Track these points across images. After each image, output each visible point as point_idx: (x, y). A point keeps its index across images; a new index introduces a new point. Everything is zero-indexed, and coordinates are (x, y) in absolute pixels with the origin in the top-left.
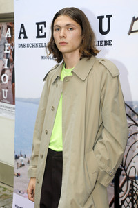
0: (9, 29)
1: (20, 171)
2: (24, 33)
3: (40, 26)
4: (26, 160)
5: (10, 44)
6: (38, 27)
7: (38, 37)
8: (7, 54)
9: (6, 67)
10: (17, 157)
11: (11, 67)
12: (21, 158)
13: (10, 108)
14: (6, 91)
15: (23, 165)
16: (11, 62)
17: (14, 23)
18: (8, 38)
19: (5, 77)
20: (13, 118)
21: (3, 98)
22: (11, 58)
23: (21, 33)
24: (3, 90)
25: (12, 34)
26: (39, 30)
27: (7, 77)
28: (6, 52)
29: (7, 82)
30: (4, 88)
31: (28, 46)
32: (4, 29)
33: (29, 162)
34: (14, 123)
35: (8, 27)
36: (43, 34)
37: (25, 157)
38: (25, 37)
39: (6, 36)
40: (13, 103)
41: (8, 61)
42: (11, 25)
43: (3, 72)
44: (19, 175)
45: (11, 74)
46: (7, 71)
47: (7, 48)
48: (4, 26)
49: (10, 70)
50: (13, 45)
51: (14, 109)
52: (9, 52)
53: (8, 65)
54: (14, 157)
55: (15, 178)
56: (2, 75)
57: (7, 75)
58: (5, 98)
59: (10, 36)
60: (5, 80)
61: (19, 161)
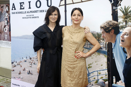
0: (7, 7)
1: (14, 69)
2: (14, 7)
3: (22, 4)
4: (17, 64)
5: (8, 14)
6: (21, 5)
7: (21, 9)
8: (7, 18)
9: (6, 24)
10: (12, 63)
11: (9, 24)
12: (14, 63)
13: (8, 43)
14: (7, 35)
15: (15, 66)
16: (9, 22)
17: (9, 4)
18: (7, 11)
19: (6, 29)
20: (10, 47)
21: (5, 39)
22: (8, 20)
23: (13, 7)
24: (5, 35)
26: (21, 6)
27: (7, 29)
28: (6, 17)
29: (7, 31)
30: (5, 34)
31: (16, 13)
32: (5, 7)
34: (11, 50)
35: (7, 6)
36: (23, 8)
37: (16, 62)
38: (15, 9)
39: (6, 10)
40: (10, 41)
41: (7, 22)
43: (5, 27)
44: (13, 70)
45: (9, 28)
46: (7, 26)
47: (6, 16)
48: (5, 6)
49: (8, 26)
50: (9, 14)
51: (10, 43)
52: (7, 17)
53: (7, 24)
54: (11, 63)
55: (12, 72)
56: (4, 28)
57: (7, 28)
58: (6, 38)
59: (8, 10)
60: (6, 31)
61: (13, 64)
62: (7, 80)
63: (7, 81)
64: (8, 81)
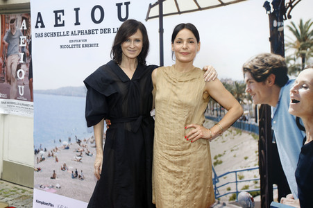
0: (24, 21)
1: (41, 165)
2: (41, 22)
4: (47, 154)
5: (25, 37)
7: (57, 25)
8: (23, 47)
9: (22, 61)
10: (36, 152)
11: (28, 61)
12: (41, 152)
13: (27, 105)
14: (23, 87)
15: (43, 159)
16: (28, 56)
17: (30, 15)
18: (23, 31)
19: (20, 72)
20: (32, 115)
21: (18, 95)
22: (27, 51)
23: (38, 22)
24: (19, 87)
25: (28, 25)
26: (57, 18)
27: (24, 73)
28: (21, 45)
29: (23, 77)
30: (20, 85)
31: (46, 35)
32: (18, 21)
33: (49, 156)
34: (33, 121)
35: (23, 18)
36: (61, 23)
37: (46, 151)
38: (43, 26)
39: (21, 29)
40: (31, 99)
41: (24, 55)
42: (26, 17)
43: (19, 67)
44: (39, 170)
45: (27, 69)
46: (23, 66)
47: (22, 41)
48: (19, 18)
49: (27, 65)
50: (29, 38)
51: (32, 106)
52: (25, 45)
53: (24, 60)
54: (33, 152)
55: (36, 173)
56: (17, 70)
57: (24, 70)
58: (22, 95)
59: (25, 28)
60: (21, 76)
61: (39, 155)
62: (24, 191)
63: (23, 194)
64: (26, 193)
